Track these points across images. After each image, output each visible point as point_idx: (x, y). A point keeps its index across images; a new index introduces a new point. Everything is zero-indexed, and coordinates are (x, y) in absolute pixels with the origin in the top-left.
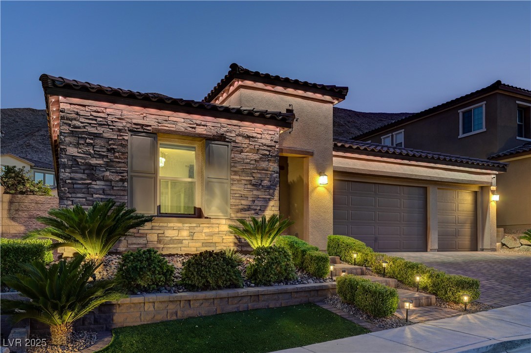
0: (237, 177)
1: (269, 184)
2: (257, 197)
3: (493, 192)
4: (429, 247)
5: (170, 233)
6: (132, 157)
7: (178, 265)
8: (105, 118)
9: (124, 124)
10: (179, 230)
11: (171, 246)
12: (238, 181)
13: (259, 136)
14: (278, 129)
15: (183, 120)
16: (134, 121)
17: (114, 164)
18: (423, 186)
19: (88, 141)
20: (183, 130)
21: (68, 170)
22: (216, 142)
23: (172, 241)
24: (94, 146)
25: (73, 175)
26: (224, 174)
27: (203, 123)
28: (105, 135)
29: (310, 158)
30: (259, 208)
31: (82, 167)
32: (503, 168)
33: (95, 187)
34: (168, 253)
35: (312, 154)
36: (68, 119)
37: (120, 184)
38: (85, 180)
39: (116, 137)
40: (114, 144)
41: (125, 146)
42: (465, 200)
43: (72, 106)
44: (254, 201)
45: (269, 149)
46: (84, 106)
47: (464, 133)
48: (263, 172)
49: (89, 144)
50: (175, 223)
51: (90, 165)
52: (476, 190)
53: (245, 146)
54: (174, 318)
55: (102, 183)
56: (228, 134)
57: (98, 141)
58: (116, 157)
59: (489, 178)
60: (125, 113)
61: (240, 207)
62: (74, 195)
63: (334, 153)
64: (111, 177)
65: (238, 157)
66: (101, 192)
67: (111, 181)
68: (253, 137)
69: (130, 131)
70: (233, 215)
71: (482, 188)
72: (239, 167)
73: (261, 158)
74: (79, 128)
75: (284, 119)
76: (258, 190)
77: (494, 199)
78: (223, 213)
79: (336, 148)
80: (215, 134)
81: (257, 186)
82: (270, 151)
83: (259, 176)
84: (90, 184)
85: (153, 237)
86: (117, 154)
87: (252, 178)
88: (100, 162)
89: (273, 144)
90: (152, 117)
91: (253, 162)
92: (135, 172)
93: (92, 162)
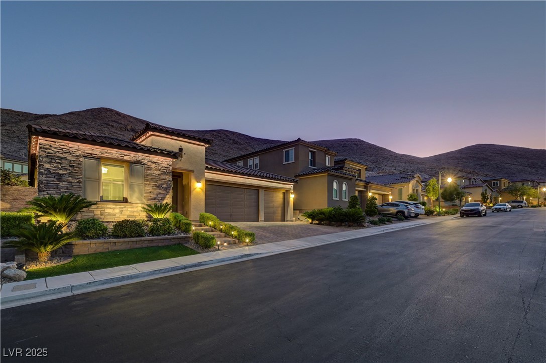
0: (148, 183)
1: (166, 186)
2: (160, 193)
3: (292, 193)
4: (260, 219)
5: (107, 211)
6: (85, 171)
7: (111, 227)
8: (68, 149)
9: (80, 153)
10: (114, 209)
11: (108, 217)
12: (149, 184)
13: (161, 162)
14: (172, 159)
15: (116, 152)
16: (86, 152)
17: (73, 174)
18: (257, 189)
19: (57, 161)
20: (116, 157)
21: (44, 176)
22: (136, 165)
23: (109, 214)
24: (61, 164)
25: (47, 179)
26: (140, 181)
27: (128, 154)
28: (68, 158)
29: (192, 174)
30: (160, 198)
31: (53, 175)
32: (296, 182)
33: (62, 185)
34: (107, 221)
35: (193, 172)
36: (44, 148)
37: (78, 184)
38: (55, 181)
39: (75, 159)
40: (74, 163)
42: (279, 196)
43: (47, 142)
44: (158, 195)
45: (166, 169)
46: (55, 142)
47: (285, 162)
48: (163, 180)
49: (57, 163)
50: (111, 205)
51: (59, 173)
52: (284, 192)
53: (153, 167)
54: (107, 250)
55: (66, 183)
56: (143, 161)
57: (64, 161)
58: (75, 170)
59: (290, 186)
60: (80, 147)
61: (150, 198)
62: (48, 189)
63: (206, 171)
64: (72, 181)
65: (148, 172)
66: (66, 188)
67: (72, 182)
68: (157, 163)
69: (84, 156)
70: (145, 202)
71: (287, 191)
72: (149, 178)
73: (162, 173)
74: (52, 154)
75: (175, 155)
76: (160, 189)
77: (292, 197)
78: (139, 200)
79: (207, 168)
80: (135, 160)
81: (159, 187)
83: (161, 182)
84: (59, 184)
85: (98, 212)
86: (76, 169)
87: (157, 183)
88: (65, 172)
89: (169, 166)
90: (97, 150)
91: (157, 175)
92: (87, 178)
93: (60, 172)
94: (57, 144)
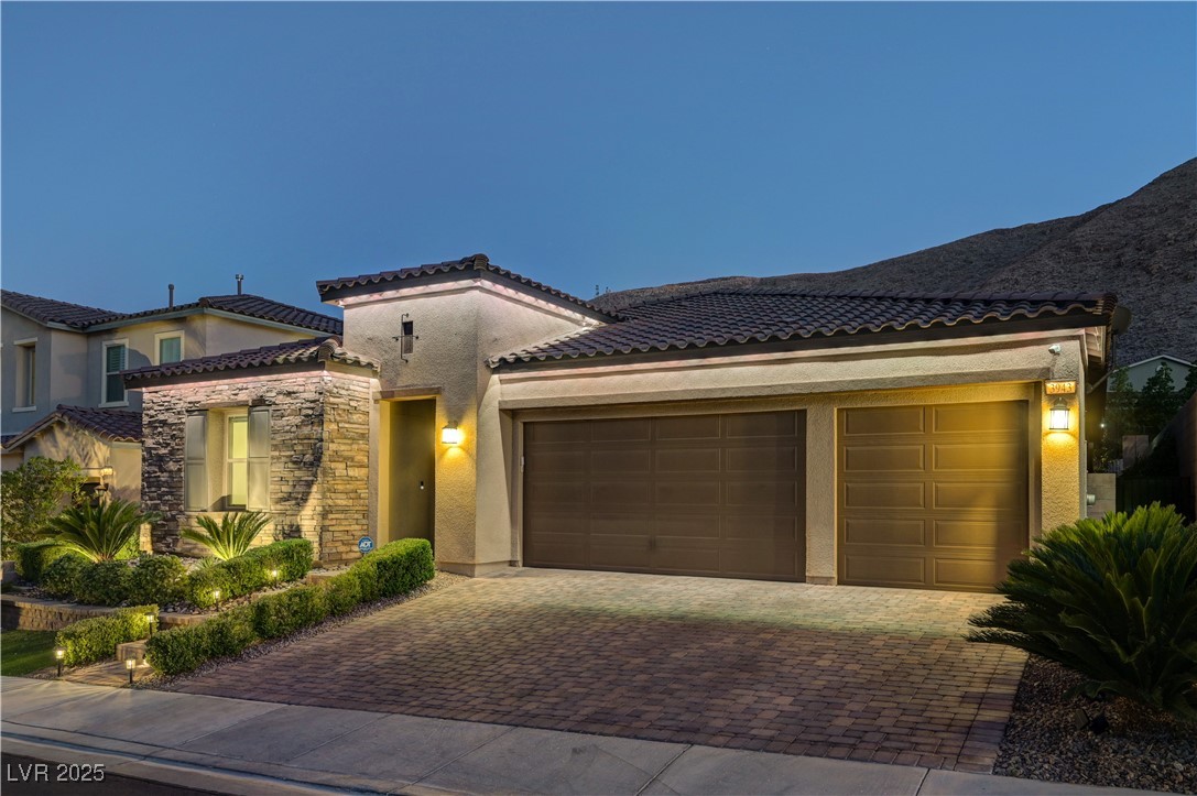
0: (277, 453)
1: (311, 459)
2: (299, 481)
9: (182, 404)
12: (277, 459)
13: (301, 389)
14: (324, 372)
15: (227, 387)
16: (189, 400)
17: (175, 452)
19: (160, 429)
20: (227, 398)
22: (258, 408)
25: (149, 468)
26: (264, 451)
27: (245, 386)
28: (170, 421)
29: (438, 398)
30: (300, 496)
31: (154, 458)
35: (437, 391)
38: (157, 472)
39: (176, 421)
40: (174, 430)
41: (181, 430)
43: (150, 395)
44: (294, 486)
45: (312, 405)
46: (156, 392)
48: (305, 441)
51: (159, 455)
53: (286, 407)
55: (167, 474)
56: (269, 395)
57: (165, 428)
58: (177, 443)
60: (182, 391)
61: (280, 495)
64: (173, 468)
65: (278, 424)
67: (173, 471)
68: (294, 393)
69: (186, 411)
70: (273, 507)
73: (302, 422)
76: (299, 469)
78: (262, 504)
80: (255, 398)
82: (312, 409)
83: (300, 448)
87: (293, 453)
89: (317, 396)
90: (202, 391)
91: (294, 429)
92: (189, 459)
93: (160, 452)
94: (158, 395)
